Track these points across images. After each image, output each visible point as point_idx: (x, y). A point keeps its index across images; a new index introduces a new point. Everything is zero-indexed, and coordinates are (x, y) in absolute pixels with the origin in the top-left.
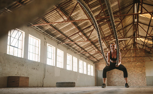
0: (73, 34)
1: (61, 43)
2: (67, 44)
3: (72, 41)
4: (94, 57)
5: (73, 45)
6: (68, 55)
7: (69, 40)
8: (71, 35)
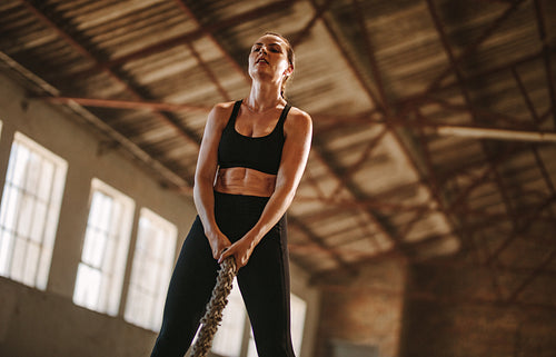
0: (155, 40)
1: (48, 95)
2: (105, 114)
3: (145, 93)
4: (319, 241)
5: (147, 124)
6: (106, 195)
7: (119, 87)
8: (138, 46)
